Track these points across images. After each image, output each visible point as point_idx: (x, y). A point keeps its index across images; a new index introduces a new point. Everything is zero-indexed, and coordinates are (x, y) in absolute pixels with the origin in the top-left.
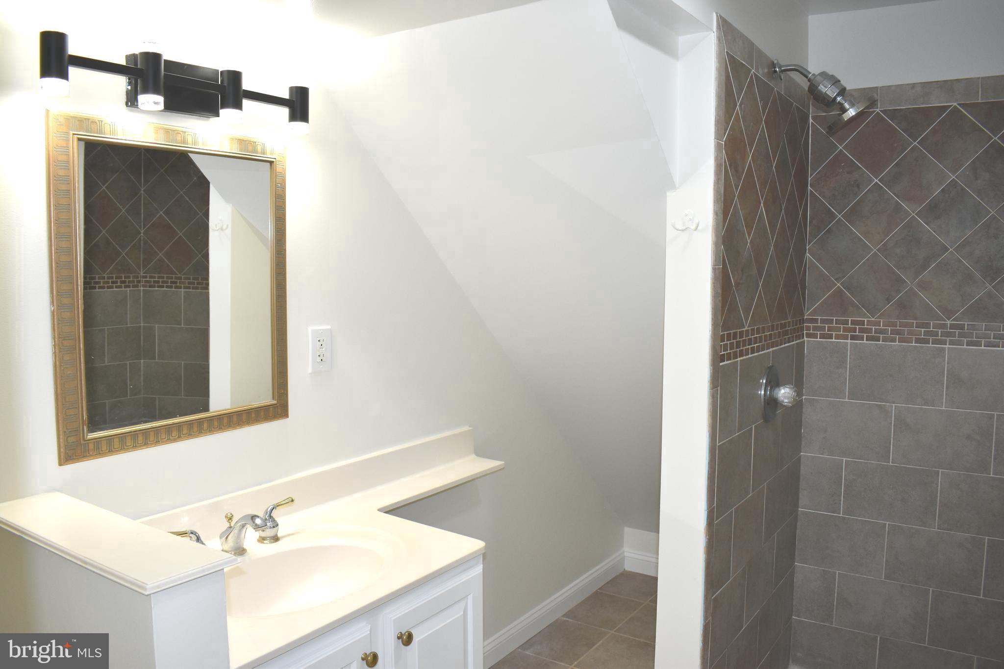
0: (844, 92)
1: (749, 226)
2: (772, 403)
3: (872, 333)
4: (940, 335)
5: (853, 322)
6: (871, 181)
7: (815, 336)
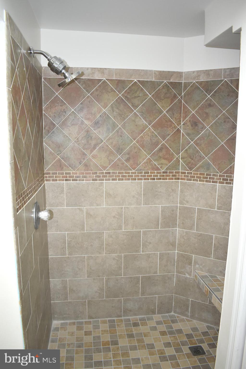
0: (65, 68)
1: (24, 135)
2: (38, 219)
3: (74, 178)
4: (101, 177)
5: (66, 173)
6: (71, 110)
7: (49, 180)
